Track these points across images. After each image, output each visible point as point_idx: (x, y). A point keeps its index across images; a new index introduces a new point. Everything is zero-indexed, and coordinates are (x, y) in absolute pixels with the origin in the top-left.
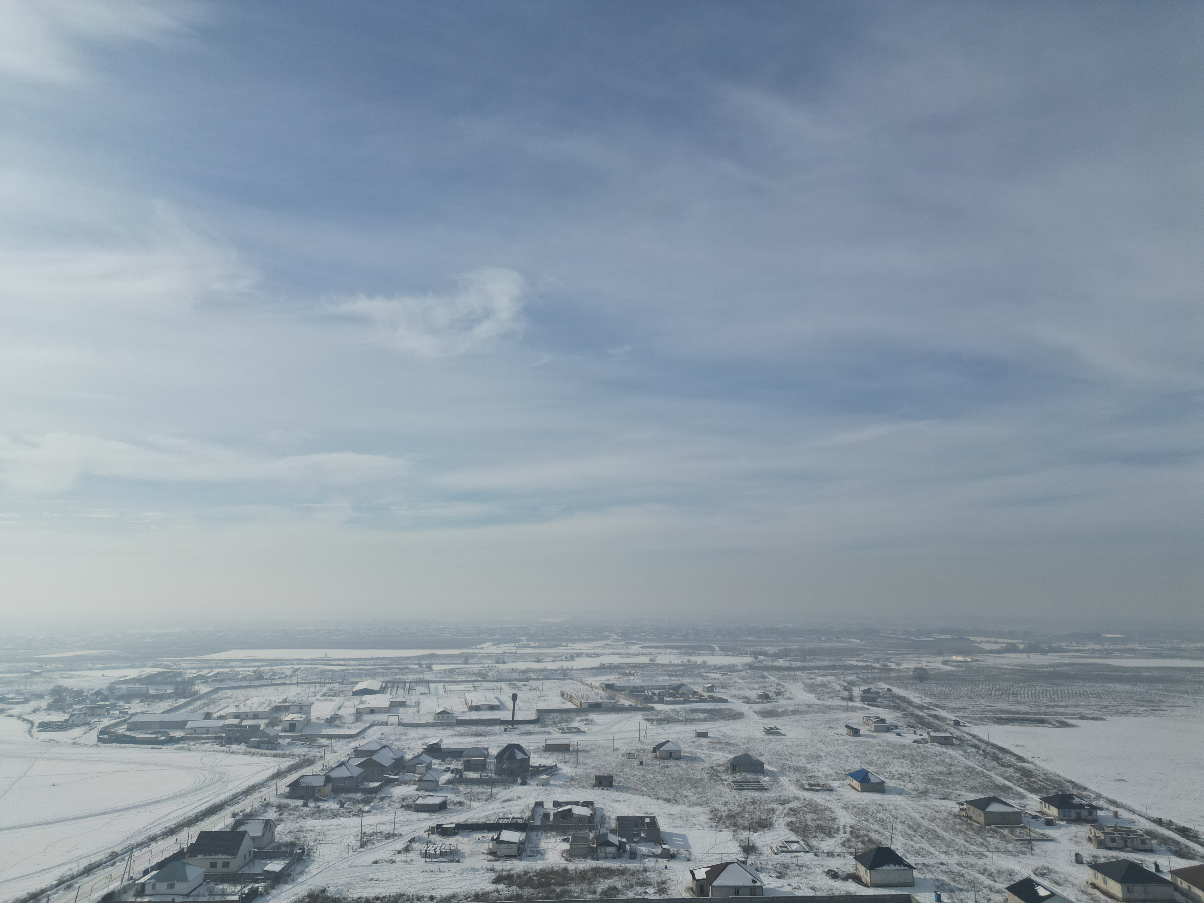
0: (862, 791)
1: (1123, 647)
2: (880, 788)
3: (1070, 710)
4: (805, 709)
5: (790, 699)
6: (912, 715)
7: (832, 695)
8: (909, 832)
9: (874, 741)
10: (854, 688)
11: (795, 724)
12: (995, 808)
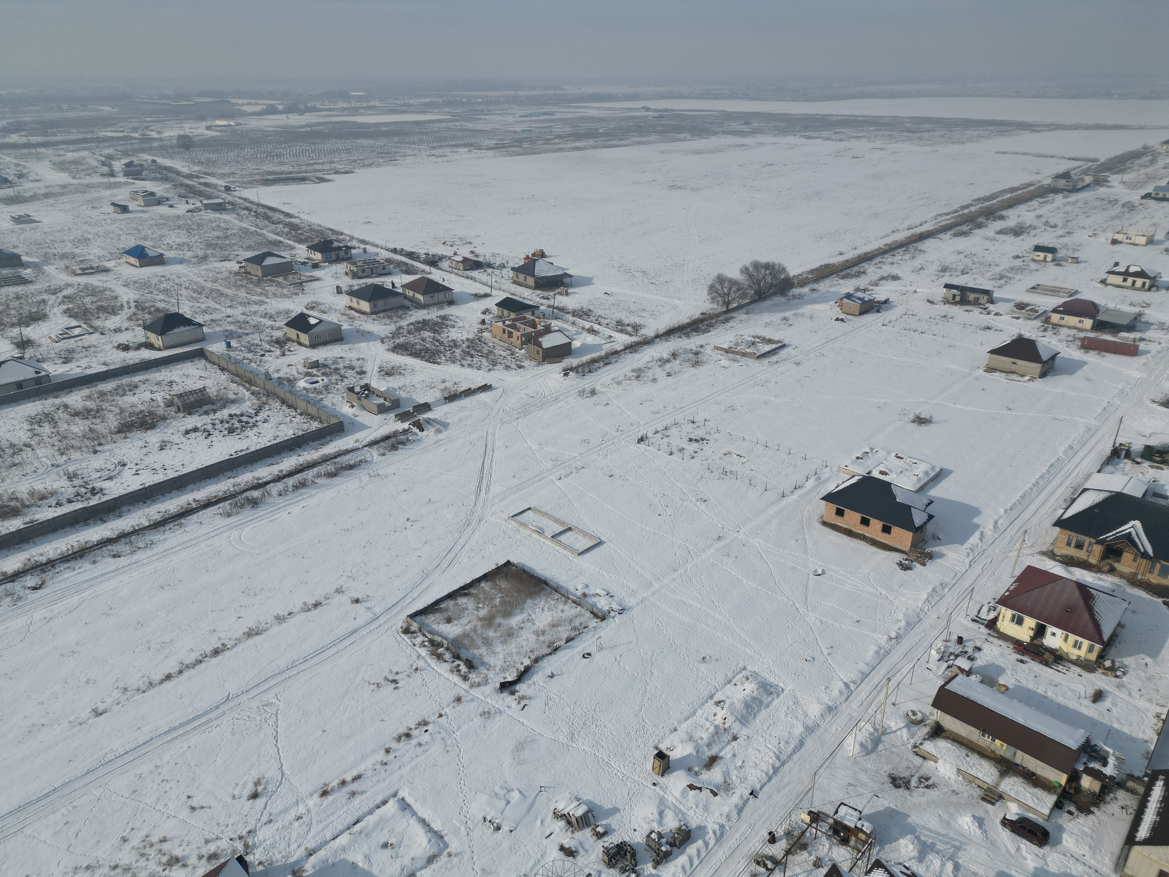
0: (141, 266)
1: (366, 104)
2: (160, 260)
3: (326, 167)
4: (59, 191)
5: (37, 181)
6: (182, 185)
7: (89, 172)
8: (194, 295)
9: (145, 216)
10: (113, 163)
11: (50, 208)
12: (269, 261)
